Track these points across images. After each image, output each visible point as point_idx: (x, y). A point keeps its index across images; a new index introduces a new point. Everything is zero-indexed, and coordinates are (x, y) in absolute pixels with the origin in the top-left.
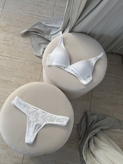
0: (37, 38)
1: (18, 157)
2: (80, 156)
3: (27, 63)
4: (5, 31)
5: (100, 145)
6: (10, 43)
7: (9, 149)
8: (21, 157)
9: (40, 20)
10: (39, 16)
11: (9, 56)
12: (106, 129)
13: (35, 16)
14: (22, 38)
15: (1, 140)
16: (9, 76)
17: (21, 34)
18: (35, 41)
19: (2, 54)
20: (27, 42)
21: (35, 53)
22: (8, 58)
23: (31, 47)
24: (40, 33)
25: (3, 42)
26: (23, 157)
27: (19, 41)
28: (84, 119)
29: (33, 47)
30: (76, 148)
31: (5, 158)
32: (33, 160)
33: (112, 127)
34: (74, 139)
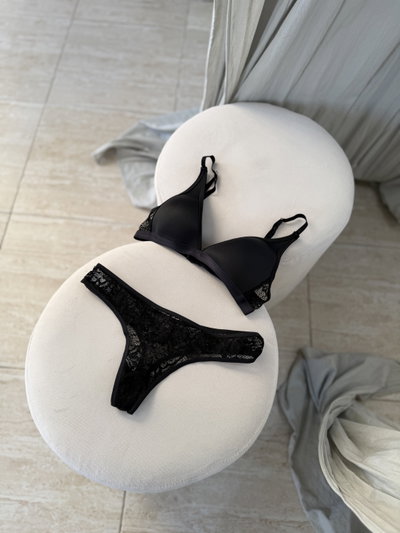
0: (137, 165)
1: (103, 512)
2: (302, 492)
3: (115, 228)
4: (53, 154)
5: (373, 439)
6: (67, 182)
7: (74, 487)
8: (115, 511)
9: (142, 122)
10: (141, 113)
11: (65, 214)
12: (371, 396)
13: (129, 114)
14: (98, 168)
15: (49, 459)
16: (67, 268)
17: (95, 156)
18: (133, 171)
19: (47, 212)
20: (112, 175)
21: (135, 201)
22: (61, 221)
23: (123, 187)
24: (147, 149)
25: (48, 181)
26: (120, 511)
27: (90, 176)
28: (298, 370)
29: (129, 186)
30: (284, 464)
31: (62, 519)
32: (153, 518)
33: (385, 390)
34: (275, 436)
